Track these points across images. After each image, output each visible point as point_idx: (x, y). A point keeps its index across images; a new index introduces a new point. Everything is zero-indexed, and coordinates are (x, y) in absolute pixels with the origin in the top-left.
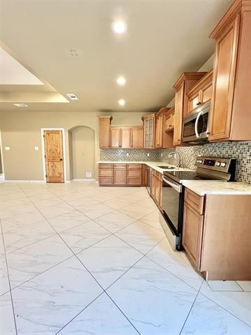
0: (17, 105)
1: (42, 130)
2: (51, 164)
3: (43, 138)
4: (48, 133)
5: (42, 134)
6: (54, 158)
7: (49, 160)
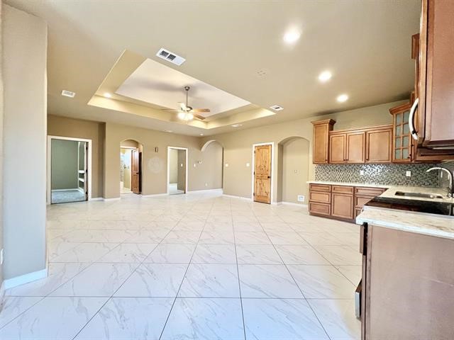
0: (234, 126)
1: (254, 145)
2: (259, 181)
3: (254, 154)
4: (259, 148)
5: (254, 149)
6: (262, 175)
7: (257, 178)
